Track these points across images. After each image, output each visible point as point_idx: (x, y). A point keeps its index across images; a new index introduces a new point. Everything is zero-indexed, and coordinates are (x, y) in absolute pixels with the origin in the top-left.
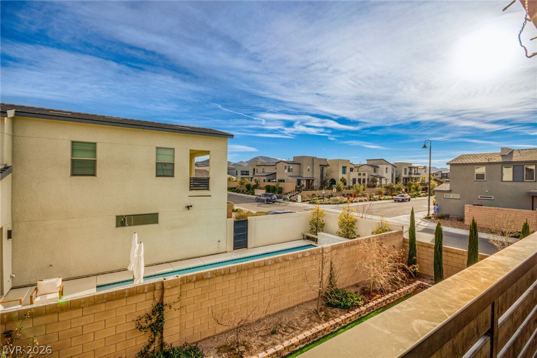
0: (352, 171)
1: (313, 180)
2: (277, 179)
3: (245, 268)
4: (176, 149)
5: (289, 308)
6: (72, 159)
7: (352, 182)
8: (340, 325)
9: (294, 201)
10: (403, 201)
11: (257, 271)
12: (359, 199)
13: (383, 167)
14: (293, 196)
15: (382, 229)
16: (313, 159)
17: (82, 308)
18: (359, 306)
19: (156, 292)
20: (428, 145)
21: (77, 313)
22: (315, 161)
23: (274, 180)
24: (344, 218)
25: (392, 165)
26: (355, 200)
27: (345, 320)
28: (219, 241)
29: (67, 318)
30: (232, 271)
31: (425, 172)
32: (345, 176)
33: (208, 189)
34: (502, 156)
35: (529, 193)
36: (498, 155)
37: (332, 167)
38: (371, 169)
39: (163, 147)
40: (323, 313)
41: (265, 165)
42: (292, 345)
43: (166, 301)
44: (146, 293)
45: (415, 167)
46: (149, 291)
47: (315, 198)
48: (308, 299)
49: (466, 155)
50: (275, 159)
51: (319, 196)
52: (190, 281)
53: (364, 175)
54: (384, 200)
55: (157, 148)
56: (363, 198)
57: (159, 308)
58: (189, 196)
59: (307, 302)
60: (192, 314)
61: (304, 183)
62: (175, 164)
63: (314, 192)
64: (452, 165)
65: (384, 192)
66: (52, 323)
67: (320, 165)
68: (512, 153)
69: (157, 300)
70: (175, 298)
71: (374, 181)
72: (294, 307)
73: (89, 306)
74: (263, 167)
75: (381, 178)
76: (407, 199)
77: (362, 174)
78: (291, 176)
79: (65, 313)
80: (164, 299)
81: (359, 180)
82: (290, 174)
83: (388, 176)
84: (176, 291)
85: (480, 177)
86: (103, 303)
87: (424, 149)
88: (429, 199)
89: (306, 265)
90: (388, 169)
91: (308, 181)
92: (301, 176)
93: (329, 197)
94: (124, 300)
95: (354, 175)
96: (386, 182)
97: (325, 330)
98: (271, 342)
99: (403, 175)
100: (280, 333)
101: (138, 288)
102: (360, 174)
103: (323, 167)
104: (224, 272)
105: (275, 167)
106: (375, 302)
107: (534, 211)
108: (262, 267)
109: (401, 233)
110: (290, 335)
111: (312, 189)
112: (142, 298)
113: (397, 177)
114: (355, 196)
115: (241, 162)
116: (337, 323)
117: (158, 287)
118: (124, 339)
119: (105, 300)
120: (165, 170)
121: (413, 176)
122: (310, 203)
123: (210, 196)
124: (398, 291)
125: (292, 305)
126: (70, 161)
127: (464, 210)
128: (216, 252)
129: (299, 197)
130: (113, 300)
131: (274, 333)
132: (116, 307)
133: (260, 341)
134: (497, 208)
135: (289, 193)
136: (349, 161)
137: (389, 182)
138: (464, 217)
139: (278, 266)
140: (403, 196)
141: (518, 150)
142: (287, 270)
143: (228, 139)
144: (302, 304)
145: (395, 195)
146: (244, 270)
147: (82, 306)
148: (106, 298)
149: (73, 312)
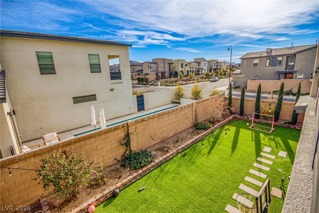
0: (186, 66)
1: (165, 73)
2: (144, 74)
4: (99, 55)
5: (180, 132)
6: (39, 64)
7: (186, 73)
8: (205, 135)
9: (156, 86)
10: (215, 81)
11: (166, 115)
12: (192, 82)
13: (203, 63)
14: (155, 82)
15: (215, 93)
16: (164, 60)
17: (95, 137)
18: (211, 128)
19: (125, 128)
20: (230, 49)
21: (93, 140)
22: (166, 61)
23: (142, 74)
24: (194, 90)
25: (208, 61)
26: (190, 82)
27: (207, 133)
28: (130, 108)
29: (89, 143)
30: (156, 116)
31: (224, 64)
32: (183, 69)
33: (121, 79)
34: (267, 53)
35: (278, 72)
36: (265, 52)
37: (176, 64)
38: (197, 64)
39: (92, 54)
40: (196, 132)
41: (134, 65)
42: (188, 144)
43: (130, 132)
44: (121, 129)
45: (220, 62)
46: (122, 127)
47: (167, 83)
48: (187, 128)
49: (249, 53)
50: (136, 62)
51: (170, 82)
52: (139, 122)
53: (193, 68)
54: (205, 81)
55: (89, 55)
56: (194, 81)
57: (128, 135)
58: (111, 84)
59: (186, 129)
60: (141, 137)
61: (160, 74)
62: (101, 64)
63: (166, 80)
64: (242, 59)
65: (205, 77)
66: (83, 145)
67: (169, 63)
68: (271, 51)
69: (126, 131)
70: (134, 130)
71: (198, 71)
72: (181, 132)
73: (98, 136)
74: (134, 67)
75: (202, 69)
76: (216, 80)
77: (192, 68)
78: (152, 71)
79: (88, 140)
80: (129, 131)
81: (191, 71)
82: (151, 70)
83: (206, 68)
84: (134, 127)
85: (256, 64)
86: (103, 134)
87: (229, 50)
88: (230, 79)
89: (186, 112)
90: (206, 64)
91: (162, 73)
92: (158, 71)
93: (176, 82)
94: (112, 132)
95: (188, 68)
96: (205, 71)
97: (199, 137)
98: (178, 145)
99: (214, 67)
100: (180, 142)
101: (117, 127)
102: (191, 68)
103: (170, 64)
104: (152, 117)
105: (142, 66)
106: (217, 125)
107: (280, 81)
108: (168, 113)
109: (224, 94)
110: (185, 142)
111: (165, 78)
112: (119, 131)
113: (211, 68)
114: (189, 80)
115: (115, 65)
116: (204, 135)
117: (126, 125)
118: (115, 150)
119: (104, 133)
120: (95, 68)
121: (219, 67)
122: (165, 86)
123: (122, 83)
124: (226, 120)
125: (181, 131)
126: (38, 65)
127: (247, 83)
128: (129, 114)
129: (159, 83)
130: (107, 133)
131: (177, 142)
132: (109, 136)
133: (172, 145)
134: (263, 80)
135: (152, 81)
136: (185, 60)
137: (206, 71)
138: (247, 86)
139: (174, 113)
140: (215, 79)
141: (275, 49)
142: (178, 115)
143: (129, 47)
144: (185, 130)
145: (210, 79)
146: (161, 115)
147: (95, 136)
148: (105, 132)
149: (92, 139)
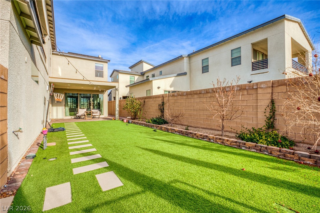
3: (190, 93)
4: (241, 47)
33: (267, 68)
39: (235, 48)
55: (232, 50)
58: (251, 75)
62: (241, 56)
104: (181, 94)
108: (198, 94)
123: (268, 72)
139: (209, 95)
